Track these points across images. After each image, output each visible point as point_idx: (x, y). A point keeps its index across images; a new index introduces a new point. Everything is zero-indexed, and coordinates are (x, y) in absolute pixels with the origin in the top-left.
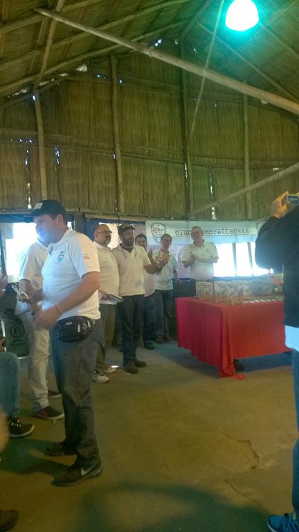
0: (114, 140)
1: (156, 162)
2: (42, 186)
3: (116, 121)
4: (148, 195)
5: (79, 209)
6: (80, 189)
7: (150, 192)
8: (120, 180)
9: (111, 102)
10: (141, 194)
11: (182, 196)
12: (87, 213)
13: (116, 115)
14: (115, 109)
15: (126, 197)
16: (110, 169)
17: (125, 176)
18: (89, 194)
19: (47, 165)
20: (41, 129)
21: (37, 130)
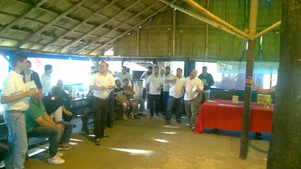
2: (173, 47)
5: (187, 56)
6: (189, 47)
7: (222, 47)
8: (207, 42)
12: (190, 58)
15: (209, 50)
16: (203, 38)
20: (174, 23)
21: (173, 24)
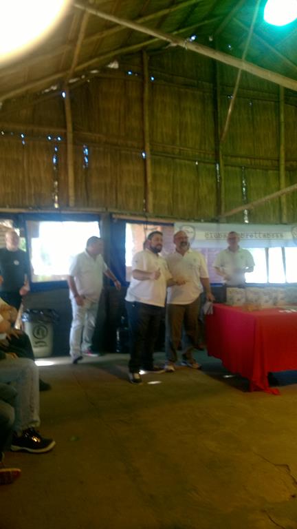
0: (143, 140)
1: (187, 162)
2: (70, 185)
3: (147, 118)
4: (177, 195)
5: (107, 209)
6: (108, 189)
7: (179, 192)
8: (149, 180)
9: (142, 100)
10: (171, 195)
11: (213, 198)
12: (115, 213)
13: (147, 113)
14: (146, 107)
15: (155, 197)
16: (139, 168)
17: (154, 177)
18: (116, 194)
19: (75, 163)
20: (70, 126)
21: (65, 127)
